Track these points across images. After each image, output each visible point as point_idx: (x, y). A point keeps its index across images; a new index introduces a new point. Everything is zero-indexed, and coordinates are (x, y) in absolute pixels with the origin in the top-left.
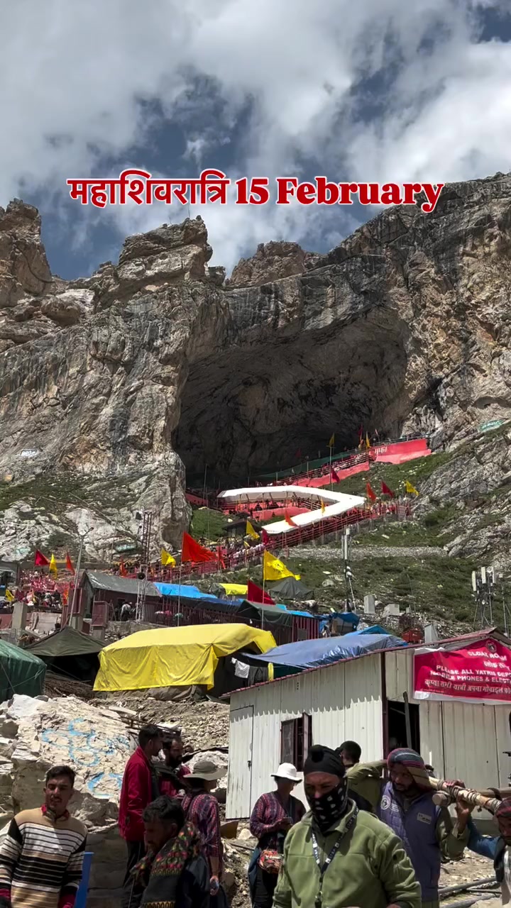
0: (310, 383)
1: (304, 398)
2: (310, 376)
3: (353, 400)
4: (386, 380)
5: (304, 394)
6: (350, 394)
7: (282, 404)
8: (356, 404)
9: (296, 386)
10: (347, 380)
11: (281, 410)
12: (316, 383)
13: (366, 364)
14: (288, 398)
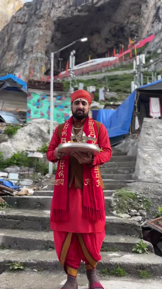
0: (115, 28)
1: (114, 36)
2: (114, 25)
3: (132, 31)
4: (143, 18)
5: (114, 33)
6: (130, 29)
7: (107, 40)
8: (133, 33)
9: (110, 31)
10: (128, 23)
11: (107, 43)
12: (117, 28)
13: (135, 14)
14: (108, 37)
